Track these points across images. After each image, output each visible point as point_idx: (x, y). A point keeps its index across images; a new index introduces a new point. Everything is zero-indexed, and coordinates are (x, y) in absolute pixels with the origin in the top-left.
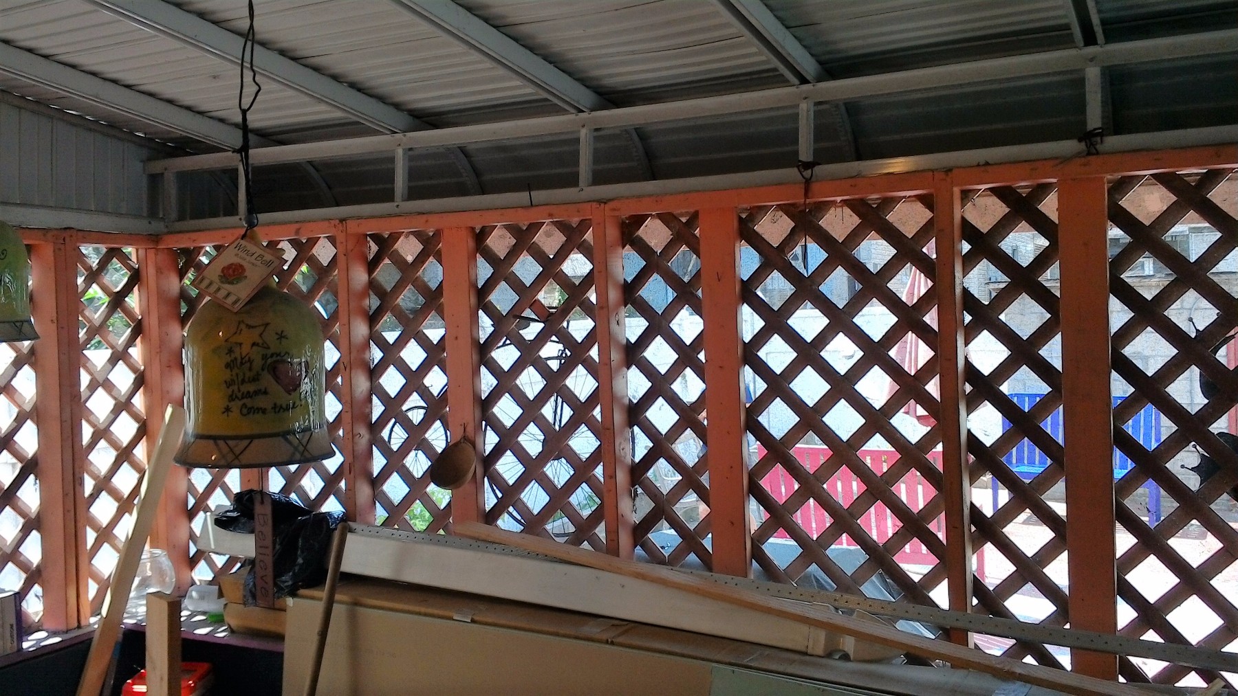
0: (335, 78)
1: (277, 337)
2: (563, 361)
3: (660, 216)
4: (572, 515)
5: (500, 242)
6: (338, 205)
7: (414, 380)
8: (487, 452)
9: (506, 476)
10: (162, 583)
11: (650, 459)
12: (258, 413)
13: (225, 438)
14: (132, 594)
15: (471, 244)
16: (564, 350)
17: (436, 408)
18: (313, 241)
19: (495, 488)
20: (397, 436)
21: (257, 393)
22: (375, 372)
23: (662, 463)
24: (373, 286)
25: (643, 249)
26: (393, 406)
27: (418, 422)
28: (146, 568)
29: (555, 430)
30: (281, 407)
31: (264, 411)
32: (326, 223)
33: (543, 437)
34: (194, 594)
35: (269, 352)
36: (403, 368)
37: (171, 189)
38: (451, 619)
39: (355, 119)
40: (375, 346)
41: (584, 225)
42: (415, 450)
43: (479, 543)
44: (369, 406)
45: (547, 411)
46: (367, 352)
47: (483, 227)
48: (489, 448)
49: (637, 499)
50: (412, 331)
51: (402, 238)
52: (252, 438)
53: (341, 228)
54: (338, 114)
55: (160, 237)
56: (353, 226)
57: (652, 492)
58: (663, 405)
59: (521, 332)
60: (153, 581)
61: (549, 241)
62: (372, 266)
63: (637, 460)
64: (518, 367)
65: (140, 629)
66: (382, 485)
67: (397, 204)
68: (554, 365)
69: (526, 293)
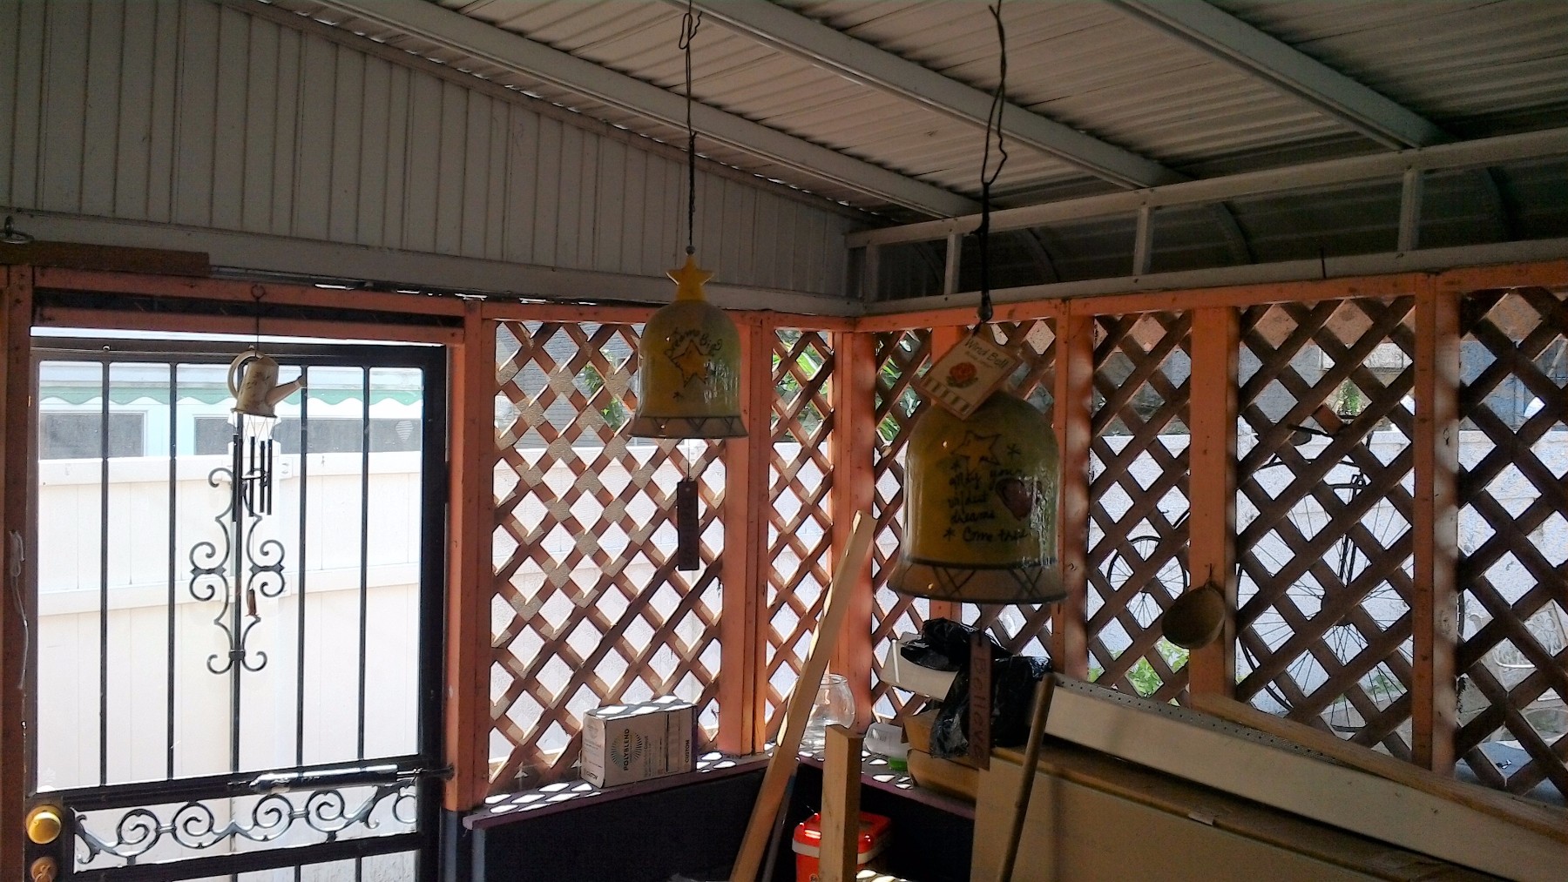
0: (1071, 125)
1: (1009, 451)
2: (1358, 491)
3: (1523, 292)
4: (1362, 703)
5: (1274, 326)
6: (1059, 281)
7: (1145, 503)
8: (1241, 606)
9: (1267, 640)
10: (841, 714)
11: (1486, 639)
12: (982, 539)
13: (946, 566)
14: (810, 723)
15: (1232, 328)
16: (1362, 475)
17: (1172, 540)
18: (1028, 325)
19: (1250, 654)
20: (1120, 573)
21: (985, 515)
22: (1095, 489)
23: (1505, 645)
24: (1099, 381)
25: (1492, 338)
26: (1117, 534)
27: (1147, 556)
28: (824, 696)
29: (1342, 584)
30: (1009, 535)
31: (989, 538)
32: (1044, 304)
33: (1323, 593)
34: (874, 732)
35: (998, 469)
36: (1131, 486)
37: (873, 263)
38: (1186, 816)
39: (1089, 173)
40: (1096, 456)
41: (1402, 304)
42: (1142, 592)
43: (1226, 724)
44: (1086, 530)
45: (1332, 557)
46: (1086, 464)
47: (1251, 307)
48: (1243, 601)
49: (1464, 693)
50: (1145, 440)
51: (1139, 321)
52: (975, 568)
53: (1063, 309)
54: (1070, 169)
55: (857, 319)
56: (1078, 307)
57: (1488, 685)
58: (1512, 563)
59: (1297, 448)
60: (832, 712)
61: (1348, 324)
62: (1098, 356)
63: (1467, 637)
64: (1291, 495)
65: (818, 766)
66: (1098, 632)
67: (1134, 278)
68: (1345, 496)
69: (1308, 396)
